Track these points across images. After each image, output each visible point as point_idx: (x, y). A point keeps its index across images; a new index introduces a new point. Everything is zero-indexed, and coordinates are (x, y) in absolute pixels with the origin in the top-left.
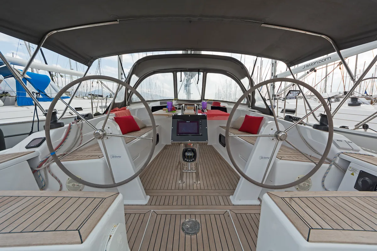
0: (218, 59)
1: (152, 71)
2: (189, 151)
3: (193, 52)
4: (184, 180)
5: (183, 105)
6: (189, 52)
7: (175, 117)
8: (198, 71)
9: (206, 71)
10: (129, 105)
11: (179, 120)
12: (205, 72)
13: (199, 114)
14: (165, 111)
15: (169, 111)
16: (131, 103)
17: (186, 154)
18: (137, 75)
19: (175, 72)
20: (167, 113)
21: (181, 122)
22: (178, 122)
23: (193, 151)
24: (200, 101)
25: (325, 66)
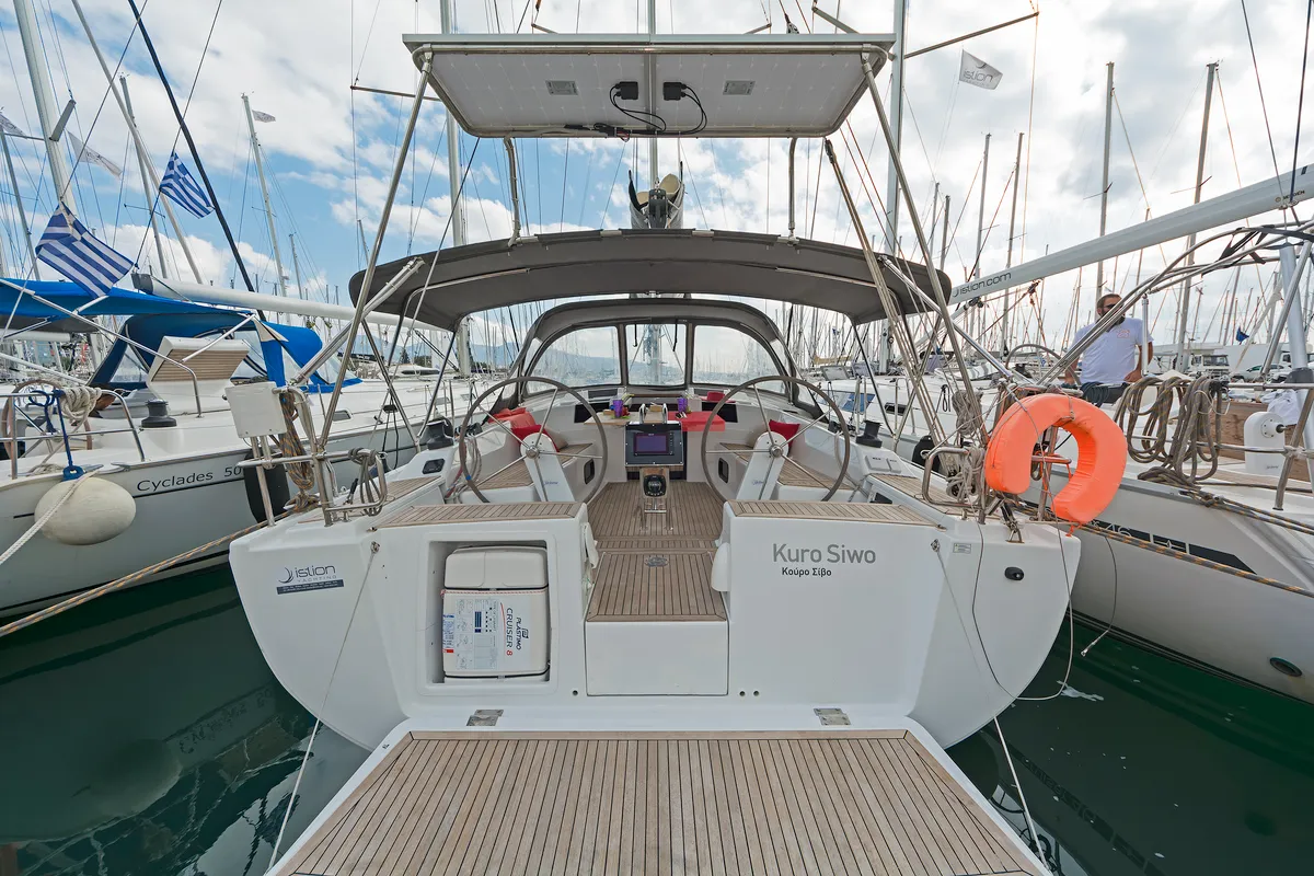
0: (707, 305)
1: (568, 325)
2: (654, 480)
3: (660, 296)
4: (648, 525)
5: (643, 405)
6: (653, 296)
7: (629, 427)
8: (676, 321)
9: (692, 323)
10: (523, 401)
11: (637, 432)
12: (691, 325)
13: (669, 422)
14: (609, 417)
15: (616, 417)
16: (526, 396)
17: (650, 484)
18: (540, 339)
19: (621, 326)
20: (613, 421)
21: (641, 435)
22: (635, 435)
23: (660, 479)
24: (684, 387)
25: (1003, 292)
